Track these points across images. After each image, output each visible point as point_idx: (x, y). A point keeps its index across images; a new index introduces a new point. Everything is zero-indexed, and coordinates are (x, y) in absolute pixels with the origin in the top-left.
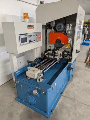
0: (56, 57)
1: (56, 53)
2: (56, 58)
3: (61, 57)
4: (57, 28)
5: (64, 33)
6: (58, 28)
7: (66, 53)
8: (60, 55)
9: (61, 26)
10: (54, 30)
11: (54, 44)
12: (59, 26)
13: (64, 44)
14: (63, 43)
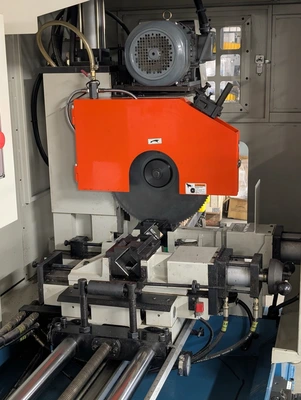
0: (154, 319)
1: (151, 276)
2: (153, 330)
3: (205, 316)
4: (132, 58)
5: (191, 98)
6: (143, 61)
7: (237, 275)
8: (194, 292)
9: (165, 45)
10: (104, 80)
11: (117, 196)
12: (146, 41)
13: (202, 190)
14: (198, 180)
